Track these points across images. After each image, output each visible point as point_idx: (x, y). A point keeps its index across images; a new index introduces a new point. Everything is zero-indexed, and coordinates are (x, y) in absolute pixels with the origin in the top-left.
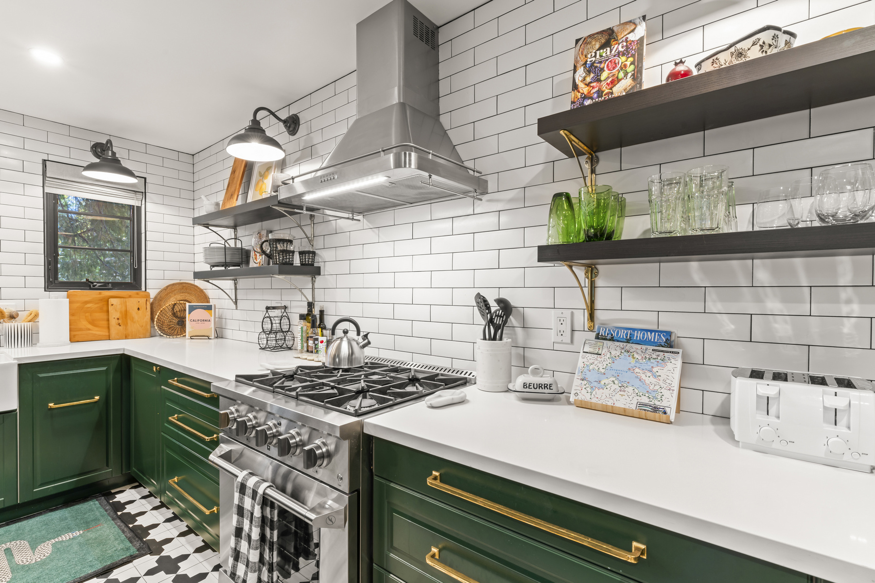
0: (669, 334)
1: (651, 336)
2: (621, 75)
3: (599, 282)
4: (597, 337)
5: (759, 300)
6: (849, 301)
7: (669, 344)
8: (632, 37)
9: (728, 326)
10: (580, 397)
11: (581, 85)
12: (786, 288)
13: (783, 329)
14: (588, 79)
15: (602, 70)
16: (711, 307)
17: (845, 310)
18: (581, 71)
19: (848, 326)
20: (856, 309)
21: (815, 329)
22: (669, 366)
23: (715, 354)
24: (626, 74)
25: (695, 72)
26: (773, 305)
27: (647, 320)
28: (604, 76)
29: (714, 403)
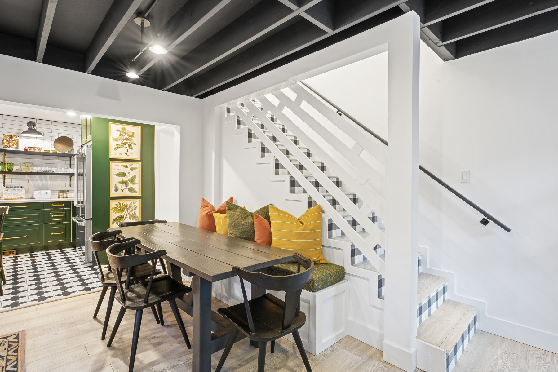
0: (22, 186)
1: (18, 187)
2: (14, 144)
3: (6, 177)
4: (6, 187)
5: (37, 181)
6: (49, 181)
7: (22, 188)
8: (16, 138)
9: (32, 185)
10: (5, 198)
11: (5, 144)
12: (41, 179)
13: (40, 185)
14: (7, 143)
15: (10, 142)
16: (29, 182)
17: (48, 182)
18: (5, 141)
19: (49, 184)
20: (49, 182)
21: (45, 185)
22: (23, 191)
23: (30, 189)
24: (15, 145)
25: (28, 151)
26: (39, 181)
27: (17, 184)
28: (11, 143)
29: (30, 196)
